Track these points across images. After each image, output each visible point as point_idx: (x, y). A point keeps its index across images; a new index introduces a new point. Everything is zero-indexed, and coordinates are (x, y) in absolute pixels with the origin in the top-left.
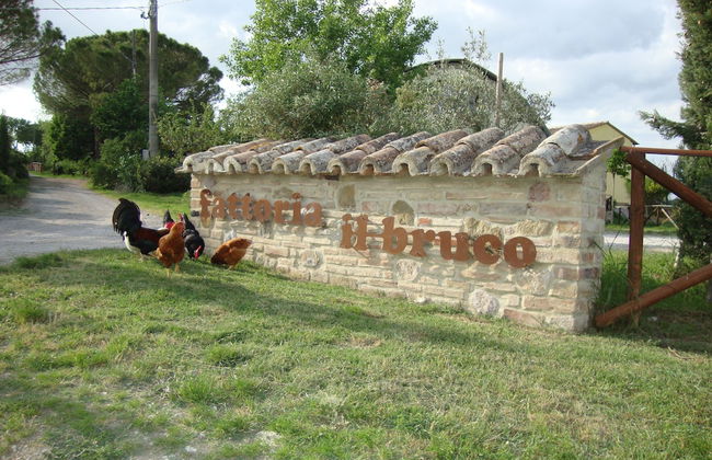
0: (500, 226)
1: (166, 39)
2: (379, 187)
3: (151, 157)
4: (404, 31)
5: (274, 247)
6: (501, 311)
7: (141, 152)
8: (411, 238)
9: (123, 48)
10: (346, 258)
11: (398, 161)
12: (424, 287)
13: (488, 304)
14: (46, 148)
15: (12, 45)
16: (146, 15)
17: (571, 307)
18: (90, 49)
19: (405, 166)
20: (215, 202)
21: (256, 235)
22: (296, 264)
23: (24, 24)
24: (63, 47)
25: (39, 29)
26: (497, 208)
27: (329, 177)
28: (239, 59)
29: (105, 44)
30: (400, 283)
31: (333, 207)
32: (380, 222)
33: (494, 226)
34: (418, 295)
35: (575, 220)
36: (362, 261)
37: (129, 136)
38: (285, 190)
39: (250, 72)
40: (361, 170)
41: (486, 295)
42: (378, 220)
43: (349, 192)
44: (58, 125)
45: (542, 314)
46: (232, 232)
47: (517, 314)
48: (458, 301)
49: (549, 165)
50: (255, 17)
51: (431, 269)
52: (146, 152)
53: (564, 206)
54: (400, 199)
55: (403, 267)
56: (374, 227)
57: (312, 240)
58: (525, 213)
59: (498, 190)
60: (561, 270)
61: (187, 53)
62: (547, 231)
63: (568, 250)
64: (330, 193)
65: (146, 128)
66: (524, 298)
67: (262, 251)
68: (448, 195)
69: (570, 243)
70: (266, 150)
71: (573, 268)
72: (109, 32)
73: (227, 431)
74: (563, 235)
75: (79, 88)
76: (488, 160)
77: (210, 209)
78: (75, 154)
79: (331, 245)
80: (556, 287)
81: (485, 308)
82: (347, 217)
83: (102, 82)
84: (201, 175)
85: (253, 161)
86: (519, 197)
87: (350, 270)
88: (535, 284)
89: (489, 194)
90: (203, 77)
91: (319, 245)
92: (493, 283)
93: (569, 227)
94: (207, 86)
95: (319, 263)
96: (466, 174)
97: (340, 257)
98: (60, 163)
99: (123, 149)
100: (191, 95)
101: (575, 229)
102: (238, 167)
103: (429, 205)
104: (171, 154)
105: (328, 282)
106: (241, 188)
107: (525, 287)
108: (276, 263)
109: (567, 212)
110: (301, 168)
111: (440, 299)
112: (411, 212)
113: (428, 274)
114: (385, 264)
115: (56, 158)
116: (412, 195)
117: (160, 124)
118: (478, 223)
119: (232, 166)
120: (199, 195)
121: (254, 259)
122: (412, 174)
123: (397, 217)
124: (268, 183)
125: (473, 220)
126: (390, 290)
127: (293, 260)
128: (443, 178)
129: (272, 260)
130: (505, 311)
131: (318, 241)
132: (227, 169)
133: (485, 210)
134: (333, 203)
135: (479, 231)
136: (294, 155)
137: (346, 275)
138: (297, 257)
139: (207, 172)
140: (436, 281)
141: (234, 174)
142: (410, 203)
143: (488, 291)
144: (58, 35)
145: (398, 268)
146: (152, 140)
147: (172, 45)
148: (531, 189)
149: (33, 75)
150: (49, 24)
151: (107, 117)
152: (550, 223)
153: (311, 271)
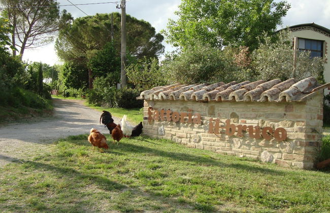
0: (274, 123)
1: (130, 18)
2: (225, 106)
3: (122, 87)
4: (269, 11)
5: (180, 134)
6: (274, 160)
7: (116, 84)
8: (237, 128)
9: (106, 24)
10: (211, 138)
11: (231, 95)
12: (243, 150)
13: (269, 157)
14: (60, 82)
15: (45, 24)
16: (119, 7)
17: (302, 158)
18: (87, 25)
19: (234, 97)
20: (155, 112)
21: (173, 128)
22: (190, 141)
23: (52, 13)
24: (72, 24)
25: (60, 15)
26: (272, 115)
27: (203, 102)
28: (172, 31)
29: (96, 21)
30: (233, 149)
31: (206, 115)
32: (225, 122)
33: (271, 123)
34: (240, 154)
35: (303, 120)
36: (218, 139)
37: (109, 75)
38: (185, 107)
39: (178, 39)
40: (216, 99)
41: (268, 153)
42: (224, 121)
43: (212, 108)
44: (67, 68)
45: (290, 162)
46: (162, 127)
47: (280, 161)
48: (256, 156)
49: (290, 97)
50: (180, 7)
51: (246, 142)
52: (119, 85)
53: (299, 114)
54: (233, 111)
55: (234, 141)
56: (223, 124)
57: (197, 130)
58: (283, 117)
59: (273, 107)
60: (298, 142)
61: (142, 25)
62: (292, 125)
63: (301, 133)
64: (205, 109)
65: (120, 71)
66: (283, 154)
67: (175, 135)
68: (252, 110)
69: (301, 130)
70: (178, 89)
71: (303, 141)
72: (97, 14)
73: (151, 184)
74: (299, 126)
75: (80, 46)
76: (266, 95)
77: (152, 116)
78: (77, 85)
79: (205, 132)
80: (296, 149)
81: (268, 160)
82: (211, 120)
83: (93, 43)
84: (148, 101)
85: (171, 94)
86: (281, 110)
87: (213, 143)
88: (287, 148)
89: (269, 109)
90: (152, 39)
91: (200, 132)
92: (271, 148)
93: (301, 123)
94: (154, 45)
95: (200, 140)
96: (258, 101)
97: (209, 138)
98: (68, 90)
99: (106, 83)
100: (145, 50)
101: (303, 124)
102: (164, 97)
103: (245, 114)
104: (134, 87)
105: (204, 149)
106: (167, 106)
107: (283, 150)
108: (181, 141)
109: (300, 117)
110: (192, 98)
111: (249, 155)
112: (238, 117)
113: (245, 145)
114: (227, 141)
115: (66, 87)
116: (238, 110)
117: (128, 70)
118: (264, 122)
119: (162, 97)
120: (147, 109)
121: (172, 139)
122: (237, 101)
123: (232, 120)
124: (178, 104)
125: (262, 120)
126: (230, 152)
127: (189, 139)
128: (249, 102)
129: (180, 139)
130: (276, 160)
131: (199, 130)
132: (160, 98)
133: (268, 117)
134: (206, 114)
135: (265, 125)
136: (189, 92)
137: (211, 145)
138: (190, 138)
139: (151, 99)
140: (248, 148)
141: (163, 100)
142: (237, 113)
143: (269, 152)
144: (69, 17)
145: (233, 142)
146: (122, 78)
147: (134, 21)
148: (286, 107)
149: (55, 40)
150: (65, 11)
151: (96, 65)
152: (293, 122)
153: (196, 144)
